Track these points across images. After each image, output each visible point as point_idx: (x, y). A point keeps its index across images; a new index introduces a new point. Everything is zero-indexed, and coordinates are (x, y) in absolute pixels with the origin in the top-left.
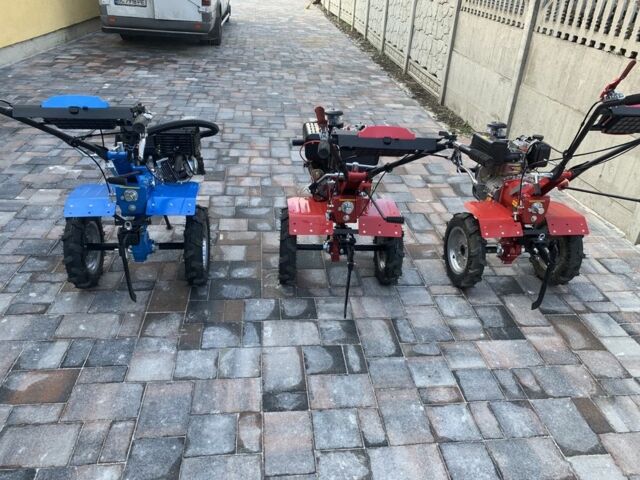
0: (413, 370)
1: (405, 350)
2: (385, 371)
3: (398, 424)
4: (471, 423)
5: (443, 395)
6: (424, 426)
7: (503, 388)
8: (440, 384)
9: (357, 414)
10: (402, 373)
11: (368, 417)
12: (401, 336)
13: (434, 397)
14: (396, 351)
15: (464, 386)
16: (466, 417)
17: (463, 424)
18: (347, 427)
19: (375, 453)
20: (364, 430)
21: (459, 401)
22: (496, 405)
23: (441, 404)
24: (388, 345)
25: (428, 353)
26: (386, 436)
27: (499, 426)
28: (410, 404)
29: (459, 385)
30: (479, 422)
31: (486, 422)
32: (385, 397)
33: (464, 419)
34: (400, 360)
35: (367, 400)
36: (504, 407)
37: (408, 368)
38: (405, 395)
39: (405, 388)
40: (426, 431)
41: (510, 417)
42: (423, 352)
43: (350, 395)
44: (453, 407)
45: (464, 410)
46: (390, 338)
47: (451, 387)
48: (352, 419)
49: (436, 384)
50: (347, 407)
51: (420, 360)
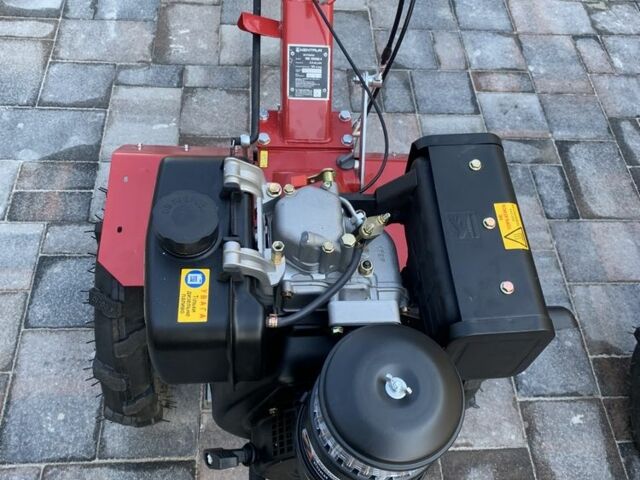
0: (540, 118)
1: (553, 151)
2: (583, 119)
3: (561, 54)
4: (469, 48)
5: (500, 81)
6: (530, 50)
7: (408, 85)
8: (502, 95)
9: (613, 67)
10: (557, 116)
11: (599, 64)
12: (559, 179)
13: (513, 81)
14: (567, 150)
15: (466, 91)
16: (474, 55)
17: (480, 47)
18: (623, 55)
19: (586, 29)
20: (603, 52)
21: (479, 73)
22: (429, 64)
23: (506, 71)
24: (581, 159)
25: (515, 144)
26: (575, 45)
27: (434, 42)
28: (546, 74)
29: (473, 93)
30: (458, 49)
31: (449, 48)
32: (580, 85)
33: (478, 53)
34: (561, 134)
35: (604, 82)
36: (418, 62)
37: (548, 121)
38: (553, 85)
39: (552, 94)
40: (528, 44)
41: (414, 51)
42: (522, 146)
43: (627, 90)
44: (489, 66)
45: (474, 62)
46: (579, 175)
47: (485, 91)
48: (618, 62)
49: (507, 95)
50: (627, 75)
51: (529, 133)
